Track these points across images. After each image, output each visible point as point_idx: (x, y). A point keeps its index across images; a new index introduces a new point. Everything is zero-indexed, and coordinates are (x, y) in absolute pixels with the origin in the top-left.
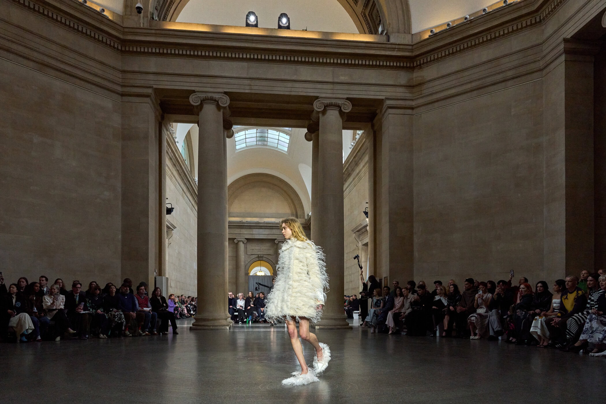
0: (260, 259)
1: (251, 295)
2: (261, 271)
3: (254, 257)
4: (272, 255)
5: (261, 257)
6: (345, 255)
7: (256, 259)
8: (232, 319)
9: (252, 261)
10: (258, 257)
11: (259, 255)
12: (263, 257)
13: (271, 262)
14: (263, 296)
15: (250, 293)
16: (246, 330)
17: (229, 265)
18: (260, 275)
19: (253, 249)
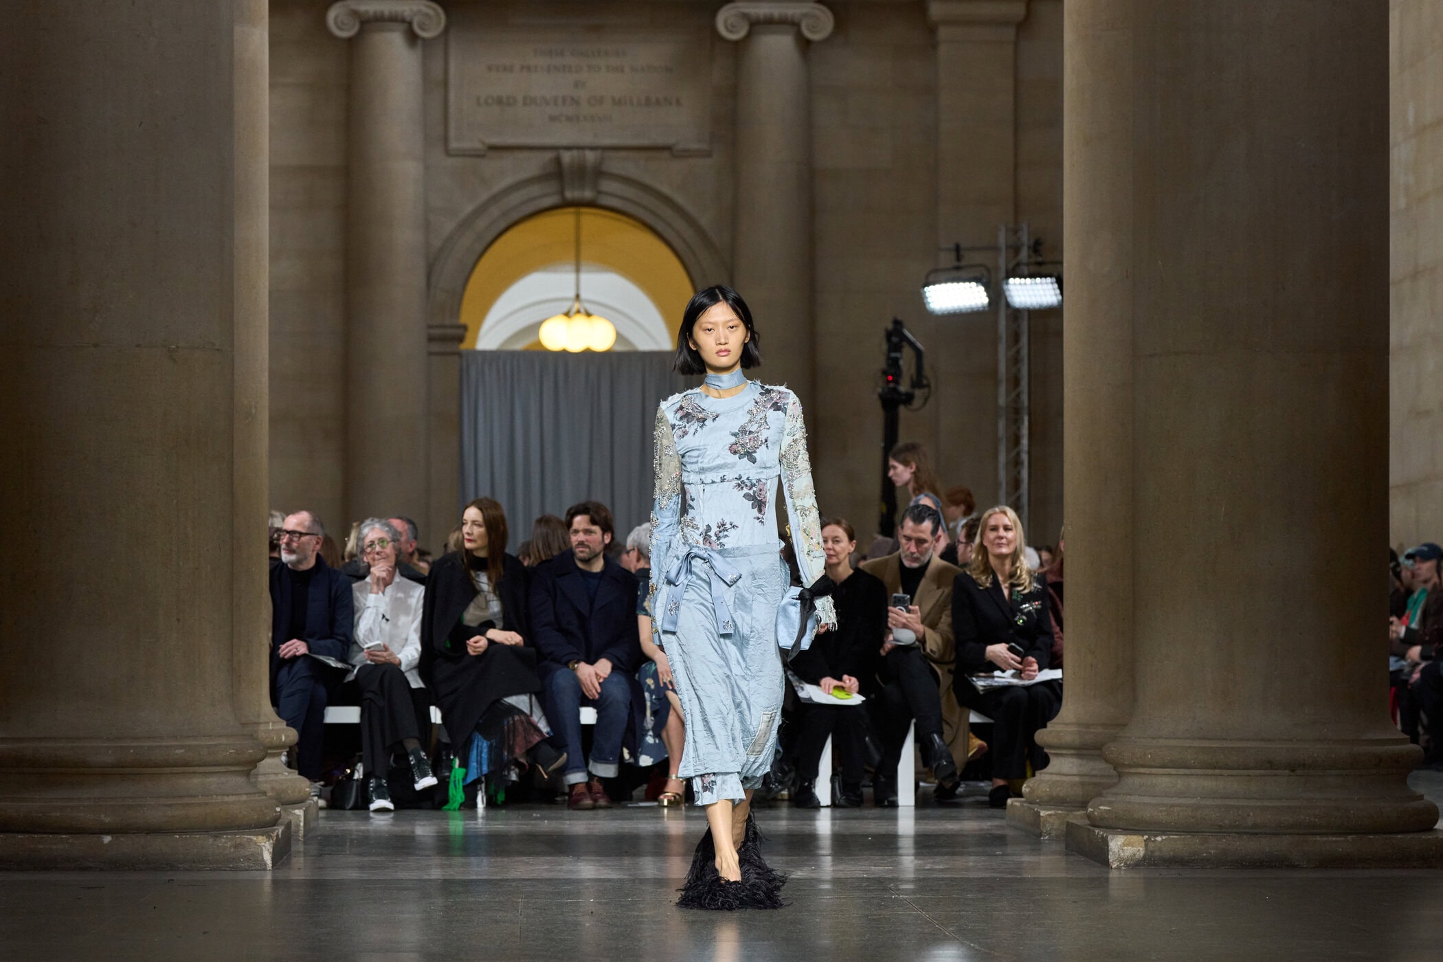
0: (569, 195)
1: (478, 531)
2: (578, 307)
3: (506, 172)
4: (686, 154)
5: (581, 174)
6: (1400, 153)
7: (535, 190)
8: (301, 760)
9: (495, 211)
10: (557, 173)
11: (567, 157)
12: (599, 173)
13: (680, 224)
14: (597, 538)
15: (472, 513)
16: (436, 874)
17: (275, 256)
18: (575, 347)
19: (499, 101)
